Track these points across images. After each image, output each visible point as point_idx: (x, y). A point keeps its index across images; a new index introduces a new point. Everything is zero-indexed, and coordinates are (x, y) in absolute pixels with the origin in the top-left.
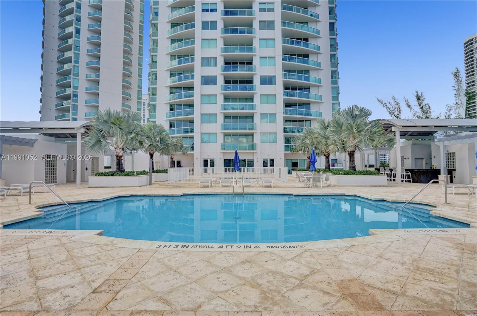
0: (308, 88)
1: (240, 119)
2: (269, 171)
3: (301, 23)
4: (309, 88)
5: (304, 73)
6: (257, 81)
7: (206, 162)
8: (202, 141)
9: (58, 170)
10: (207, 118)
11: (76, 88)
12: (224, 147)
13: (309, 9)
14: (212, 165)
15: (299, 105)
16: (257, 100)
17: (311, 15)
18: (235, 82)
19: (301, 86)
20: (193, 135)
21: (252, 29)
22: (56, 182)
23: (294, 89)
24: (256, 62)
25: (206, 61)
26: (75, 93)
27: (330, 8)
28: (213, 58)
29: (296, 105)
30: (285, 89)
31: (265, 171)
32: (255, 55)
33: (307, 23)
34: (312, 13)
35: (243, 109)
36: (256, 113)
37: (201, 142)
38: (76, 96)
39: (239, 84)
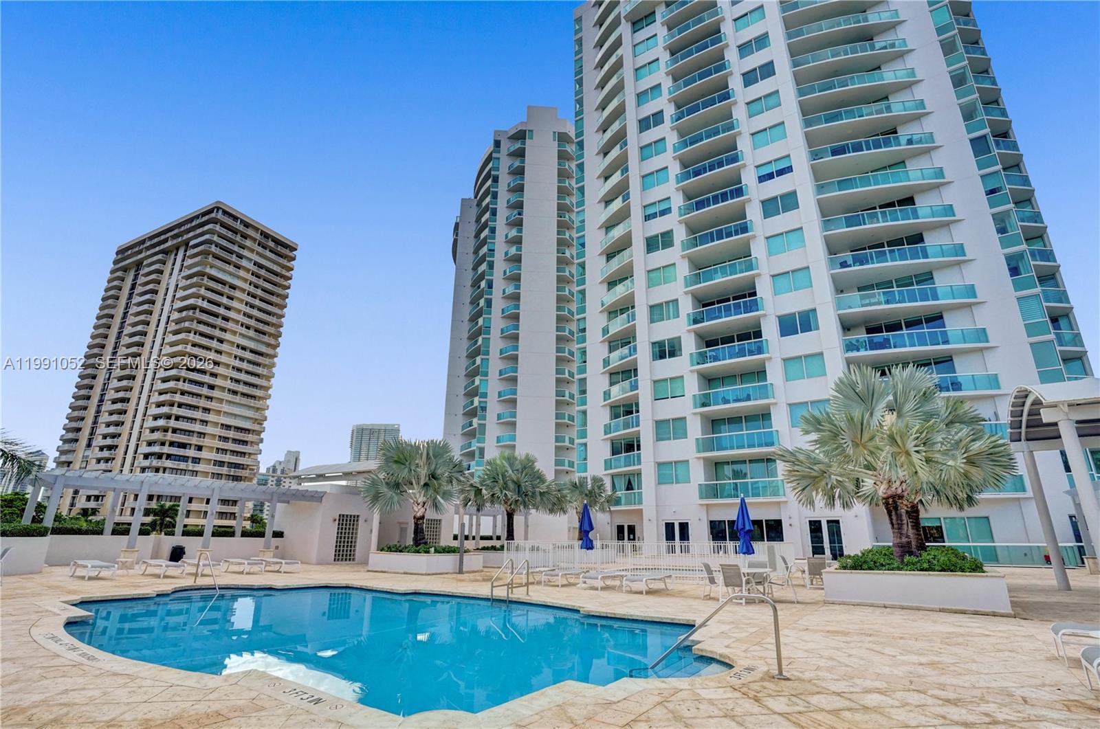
0: (936, 318)
1: (748, 424)
2: (678, 549)
3: (885, 168)
4: (941, 317)
5: (917, 284)
6: (770, 330)
7: (669, 527)
8: (661, 481)
9: (358, 540)
10: (668, 429)
11: (485, 395)
12: (711, 492)
13: (901, 132)
14: (684, 536)
15: (935, 363)
16: (775, 374)
17: (910, 142)
18: (728, 340)
19: (912, 316)
20: (641, 469)
21: (746, 222)
22: (354, 560)
23: (894, 327)
24: (764, 290)
25: (658, 312)
26: (482, 405)
27: (962, 108)
28: (672, 301)
29: (930, 364)
30: (867, 334)
31: (672, 550)
32: (759, 275)
33: (904, 162)
34: (910, 137)
35: (748, 398)
36: (776, 404)
37: (660, 483)
38: (484, 409)
39: (736, 343)
